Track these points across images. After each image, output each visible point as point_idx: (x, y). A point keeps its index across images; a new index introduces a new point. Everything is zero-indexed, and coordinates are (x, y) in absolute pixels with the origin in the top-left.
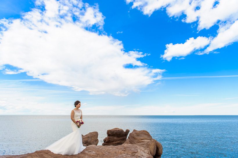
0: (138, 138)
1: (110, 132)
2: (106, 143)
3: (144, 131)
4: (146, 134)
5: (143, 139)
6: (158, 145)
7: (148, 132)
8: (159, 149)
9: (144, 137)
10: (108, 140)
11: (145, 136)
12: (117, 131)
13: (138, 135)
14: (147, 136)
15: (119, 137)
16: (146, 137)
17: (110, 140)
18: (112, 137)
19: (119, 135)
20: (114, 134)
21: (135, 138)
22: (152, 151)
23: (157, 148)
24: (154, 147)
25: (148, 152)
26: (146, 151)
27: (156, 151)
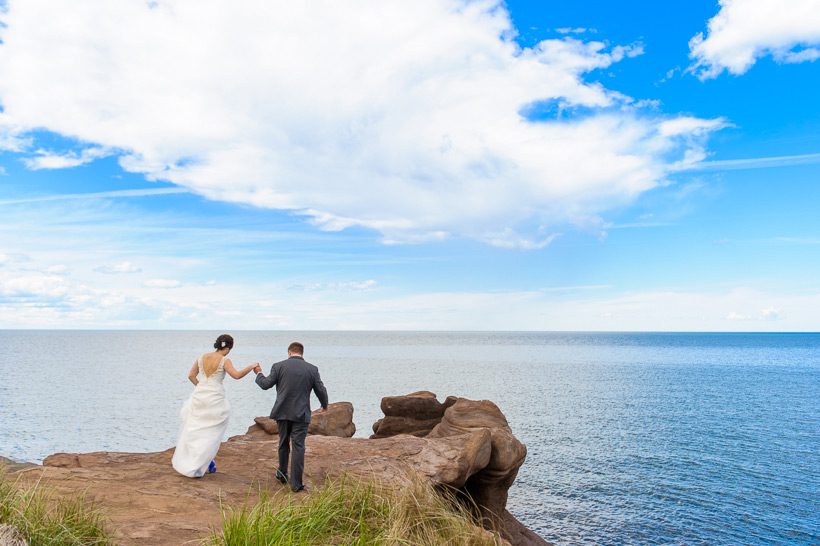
0: (462, 421)
1: (390, 404)
2: (379, 433)
3: (485, 403)
4: (486, 412)
5: (475, 424)
6: (497, 442)
7: (496, 406)
8: (500, 452)
9: (480, 420)
10: (386, 426)
11: (483, 416)
12: (414, 401)
13: (462, 415)
14: (492, 417)
15: (421, 419)
16: (486, 421)
17: (389, 427)
18: (397, 418)
19: (421, 412)
20: (405, 411)
21: (451, 423)
22: (470, 455)
23: (494, 450)
24: (478, 444)
25: (452, 457)
26: (451, 454)
27: (488, 457)
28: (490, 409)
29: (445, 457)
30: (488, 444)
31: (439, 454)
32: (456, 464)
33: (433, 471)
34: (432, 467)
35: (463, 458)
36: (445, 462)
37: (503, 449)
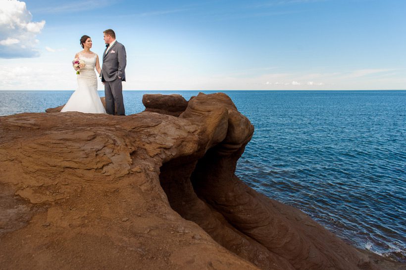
0: (202, 108)
1: (149, 99)
3: (219, 94)
4: (221, 101)
6: (233, 119)
7: (228, 97)
11: (219, 104)
12: (167, 98)
13: (201, 103)
14: (225, 104)
18: (155, 110)
20: (160, 104)
21: (193, 109)
22: (210, 129)
23: (231, 126)
24: (217, 120)
25: (192, 130)
26: (191, 128)
27: (225, 132)
28: (224, 99)
29: (185, 130)
30: (226, 121)
31: (179, 128)
32: (196, 137)
33: (170, 143)
34: (169, 138)
35: (203, 132)
36: (185, 134)
37: (239, 125)
